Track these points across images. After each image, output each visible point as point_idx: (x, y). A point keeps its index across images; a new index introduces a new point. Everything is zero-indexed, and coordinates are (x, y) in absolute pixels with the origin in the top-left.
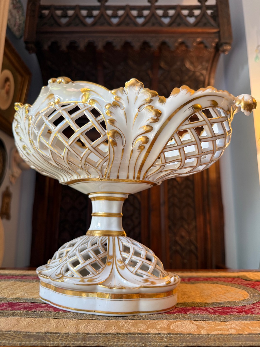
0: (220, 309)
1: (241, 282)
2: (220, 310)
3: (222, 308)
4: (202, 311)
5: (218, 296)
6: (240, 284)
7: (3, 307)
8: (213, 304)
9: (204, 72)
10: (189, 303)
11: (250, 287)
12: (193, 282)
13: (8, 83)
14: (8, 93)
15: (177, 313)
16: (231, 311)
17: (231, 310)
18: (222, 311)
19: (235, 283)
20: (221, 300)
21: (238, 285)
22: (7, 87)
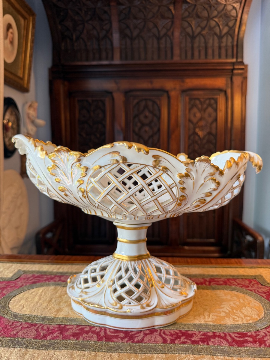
0: (238, 335)
1: (258, 289)
2: (236, 337)
3: (239, 334)
4: (222, 340)
5: (236, 314)
6: (256, 291)
7: (55, 335)
8: (231, 327)
9: (237, 5)
10: (211, 325)
11: (265, 297)
12: (214, 286)
13: (11, 30)
14: (12, 42)
15: (201, 343)
16: (247, 340)
17: (247, 338)
18: (240, 339)
19: (251, 290)
20: (238, 321)
21: (255, 293)
22: (10, 35)
